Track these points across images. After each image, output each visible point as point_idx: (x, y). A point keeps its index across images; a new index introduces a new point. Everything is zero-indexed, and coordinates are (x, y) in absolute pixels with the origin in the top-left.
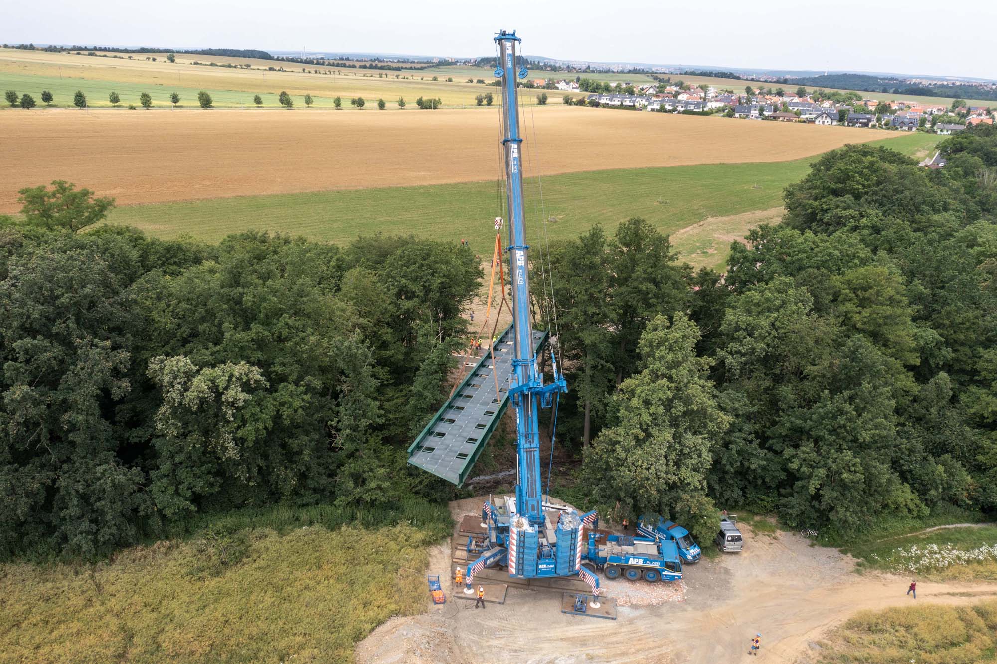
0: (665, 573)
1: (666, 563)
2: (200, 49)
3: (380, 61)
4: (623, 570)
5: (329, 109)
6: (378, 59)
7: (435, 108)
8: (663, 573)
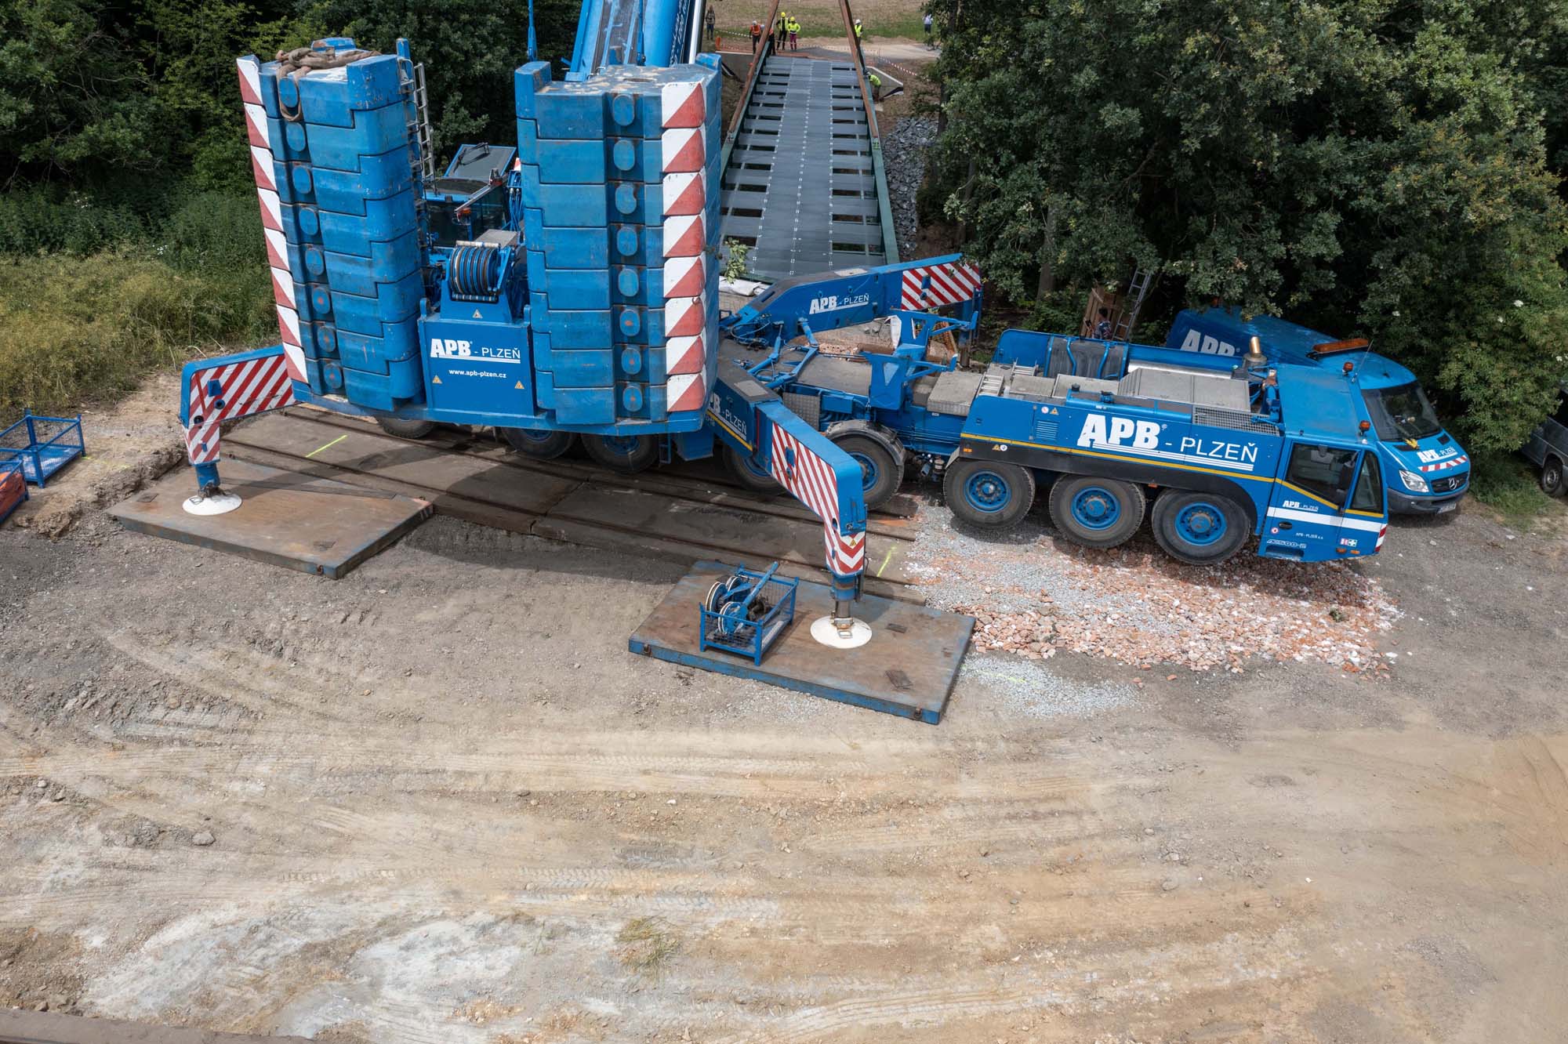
0: (1288, 512)
1: (1300, 450)
4: (1045, 480)
8: (1272, 512)
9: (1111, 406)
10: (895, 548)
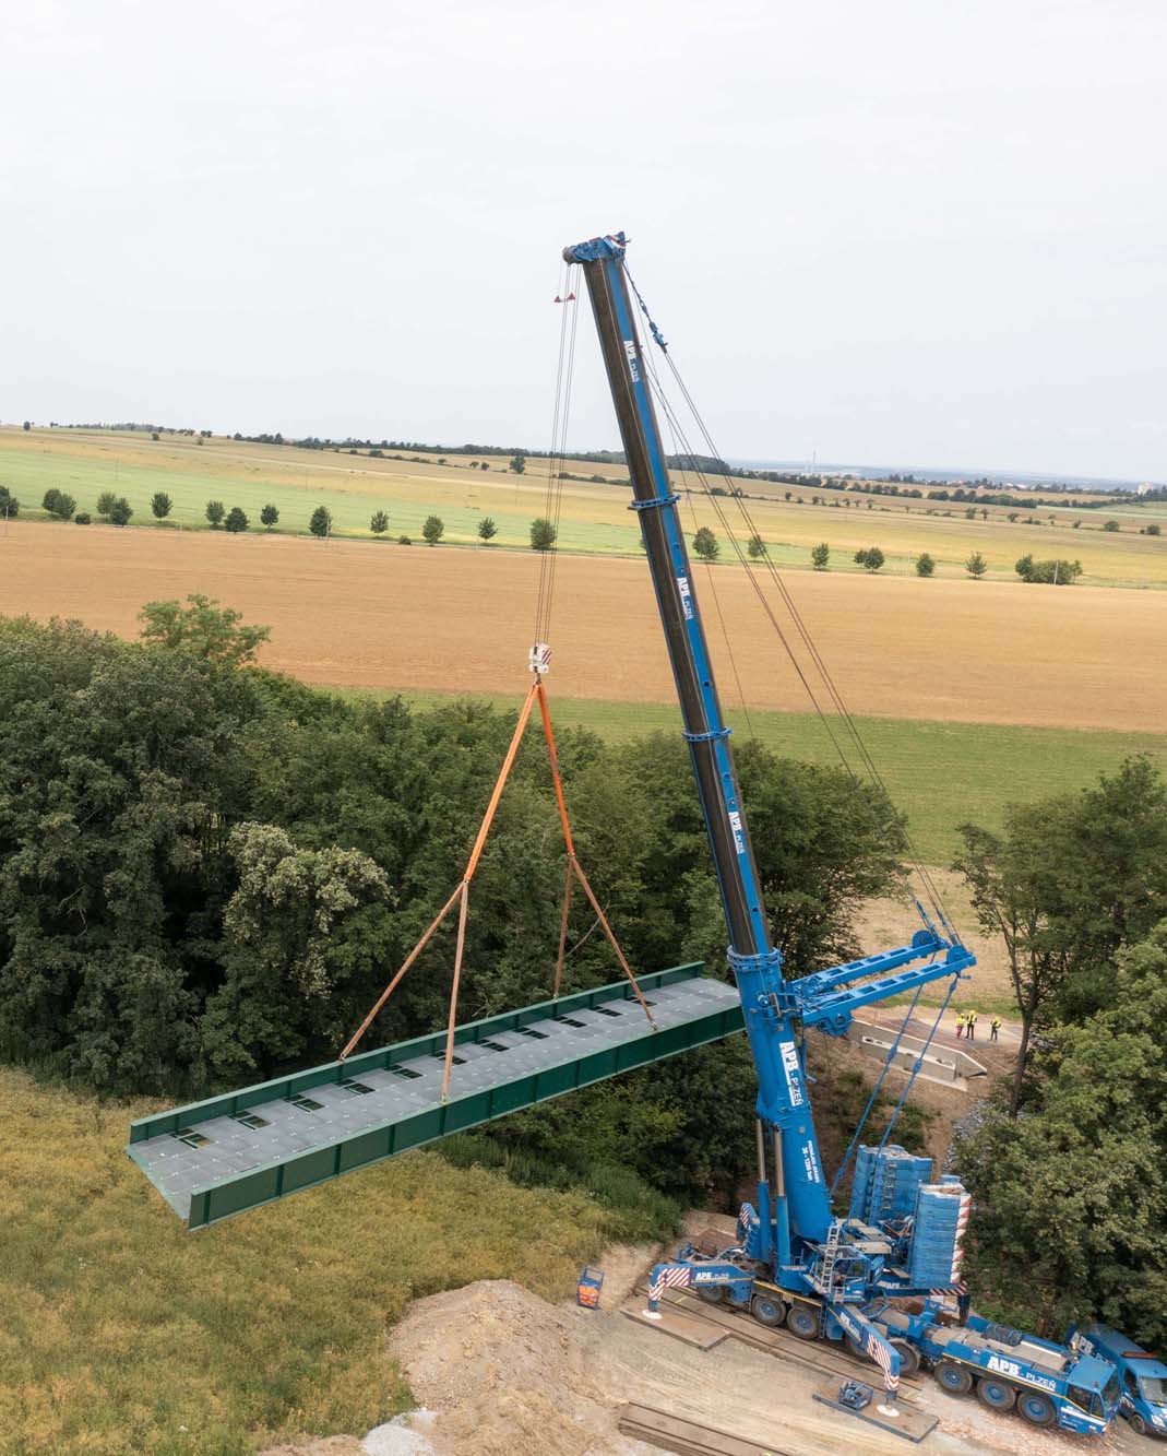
0: (1068, 1410)
1: (1071, 1388)
2: (583, 452)
3: (990, 487)
4: (976, 1379)
5: (800, 568)
6: (985, 483)
7: (1063, 581)
8: (1063, 1409)
9: (1001, 1355)
10: (913, 1391)
